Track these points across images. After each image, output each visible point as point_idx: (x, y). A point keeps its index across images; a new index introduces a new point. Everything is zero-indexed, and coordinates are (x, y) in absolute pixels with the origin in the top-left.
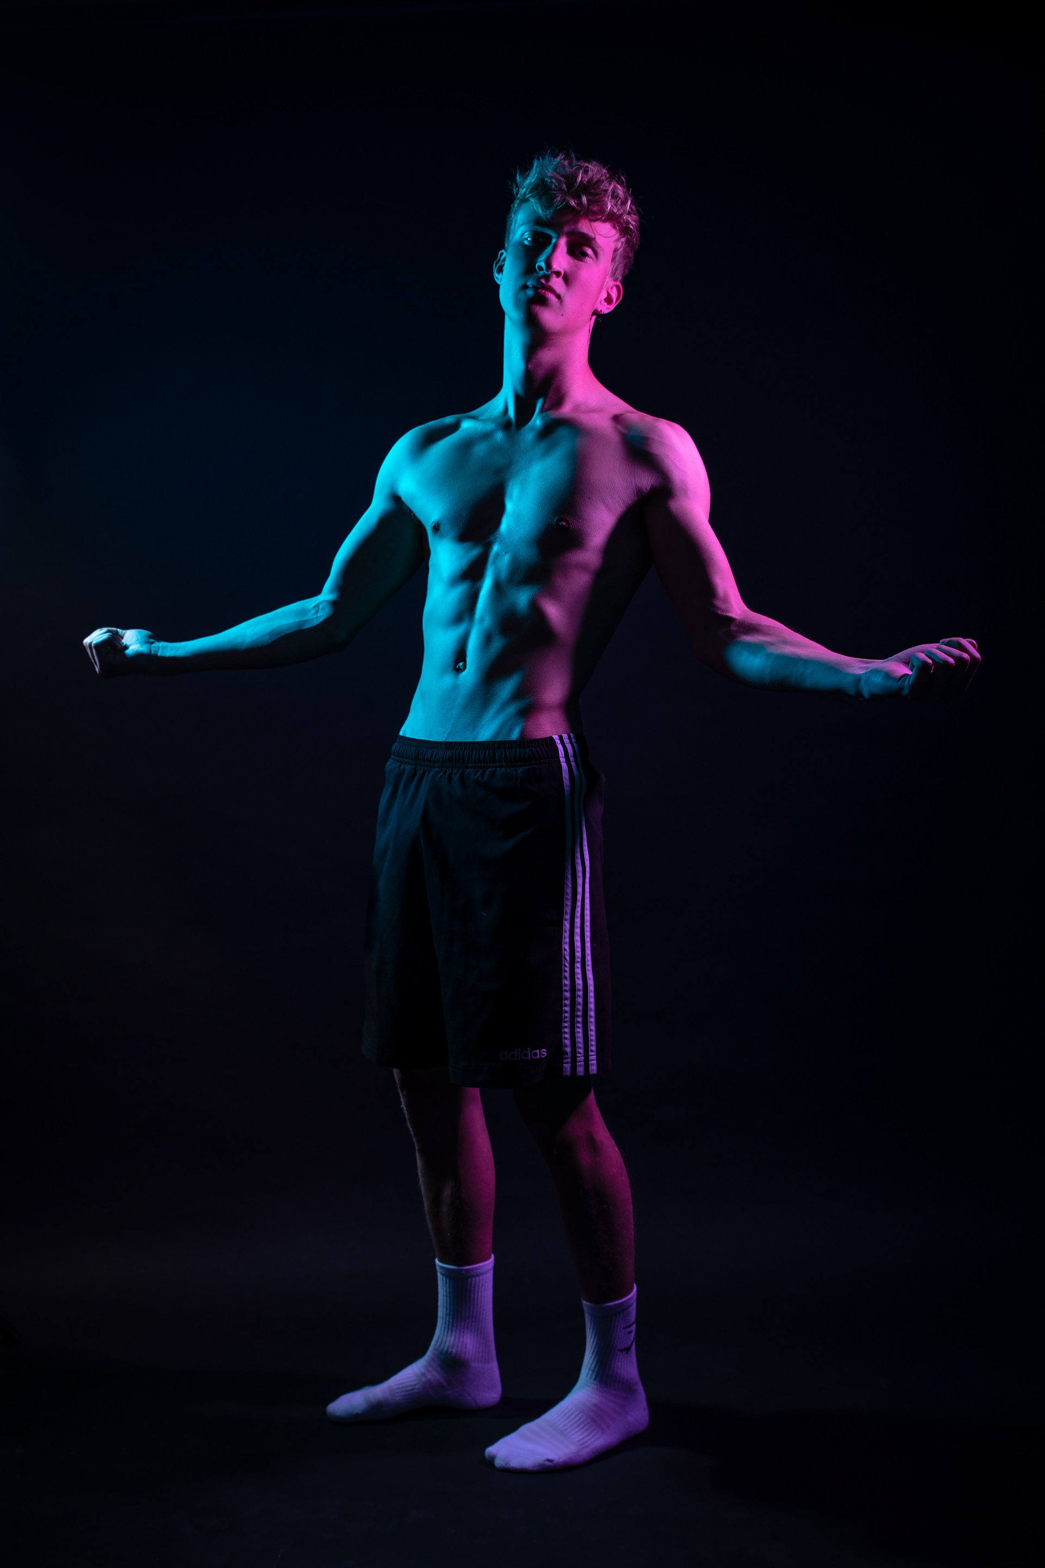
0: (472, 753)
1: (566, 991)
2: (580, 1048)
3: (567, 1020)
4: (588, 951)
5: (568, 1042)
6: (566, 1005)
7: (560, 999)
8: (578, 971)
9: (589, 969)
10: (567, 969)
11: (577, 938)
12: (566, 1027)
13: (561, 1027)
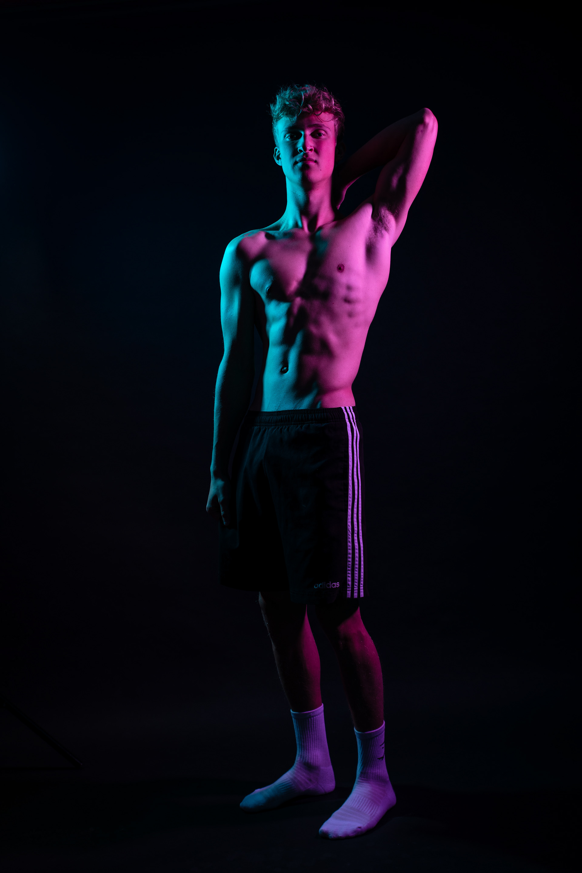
0: (294, 416)
1: (350, 549)
2: (356, 582)
3: (350, 566)
4: (360, 528)
5: (350, 579)
6: (349, 558)
7: (347, 553)
8: (356, 538)
9: (361, 537)
10: (350, 537)
11: (355, 520)
12: (349, 570)
13: (346, 570)
